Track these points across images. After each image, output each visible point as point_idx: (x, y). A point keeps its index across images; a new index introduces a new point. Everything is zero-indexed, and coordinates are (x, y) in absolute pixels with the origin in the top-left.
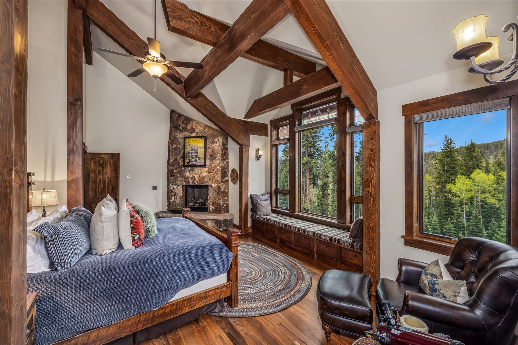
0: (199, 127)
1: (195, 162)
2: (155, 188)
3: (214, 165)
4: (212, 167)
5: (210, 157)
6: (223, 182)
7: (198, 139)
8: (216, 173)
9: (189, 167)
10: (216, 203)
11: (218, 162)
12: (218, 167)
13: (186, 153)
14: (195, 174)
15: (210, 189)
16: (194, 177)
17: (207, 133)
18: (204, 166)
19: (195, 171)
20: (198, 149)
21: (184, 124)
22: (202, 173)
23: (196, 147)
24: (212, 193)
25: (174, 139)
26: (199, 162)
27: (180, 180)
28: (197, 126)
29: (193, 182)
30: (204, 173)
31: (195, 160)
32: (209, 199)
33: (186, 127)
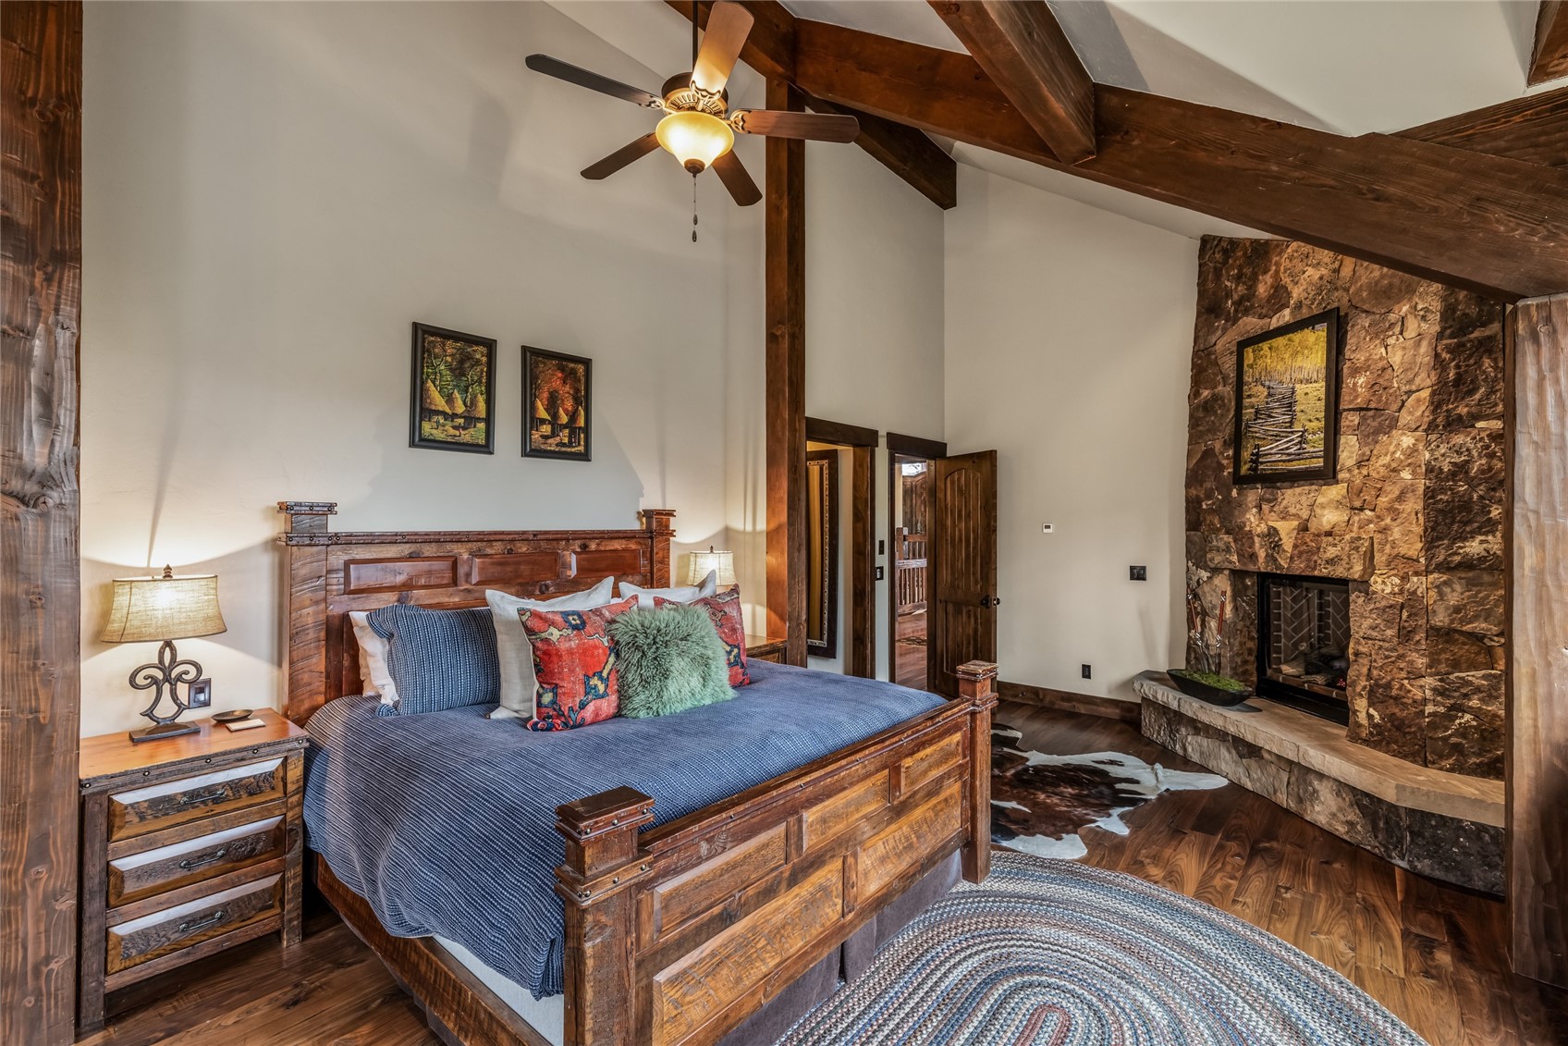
0: (1310, 271)
1: (1284, 458)
2: (1138, 574)
3: (1379, 465)
4: (1374, 474)
5: (1363, 419)
6: (1445, 567)
7: (1297, 337)
8: (1396, 514)
9: (1259, 486)
10: (1394, 692)
11: (1407, 441)
12: (1406, 475)
13: (1245, 418)
14: (1285, 516)
15: (1360, 601)
16: (1273, 532)
17: (1347, 290)
18: (1327, 474)
19: (1285, 502)
20: (1297, 386)
21: (1244, 283)
22: (1318, 511)
23: (1286, 378)
24: (1373, 628)
25: (1205, 364)
26: (1299, 456)
27: (1221, 544)
28: (1300, 266)
29: (1271, 558)
30: (1326, 512)
31: (1282, 444)
32: (1352, 657)
33: (1251, 294)
